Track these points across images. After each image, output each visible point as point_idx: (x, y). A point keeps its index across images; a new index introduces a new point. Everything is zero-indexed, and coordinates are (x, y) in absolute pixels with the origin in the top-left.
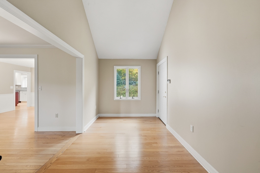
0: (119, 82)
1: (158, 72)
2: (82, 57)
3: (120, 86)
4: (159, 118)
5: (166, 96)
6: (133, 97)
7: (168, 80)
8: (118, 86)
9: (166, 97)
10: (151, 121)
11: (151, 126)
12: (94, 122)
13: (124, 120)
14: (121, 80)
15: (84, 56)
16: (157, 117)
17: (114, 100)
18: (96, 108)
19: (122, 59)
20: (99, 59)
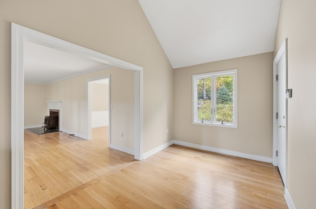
0: (225, 97)
1: (277, 76)
2: (139, 70)
3: (228, 103)
4: (277, 168)
5: (285, 125)
6: (222, 122)
7: (287, 90)
8: (225, 104)
9: (284, 127)
10: (252, 171)
11: (247, 180)
12: (163, 150)
13: (203, 156)
14: (229, 96)
15: (142, 68)
16: (274, 165)
17: (193, 123)
18: (168, 132)
19: (204, 64)
20: (174, 69)
